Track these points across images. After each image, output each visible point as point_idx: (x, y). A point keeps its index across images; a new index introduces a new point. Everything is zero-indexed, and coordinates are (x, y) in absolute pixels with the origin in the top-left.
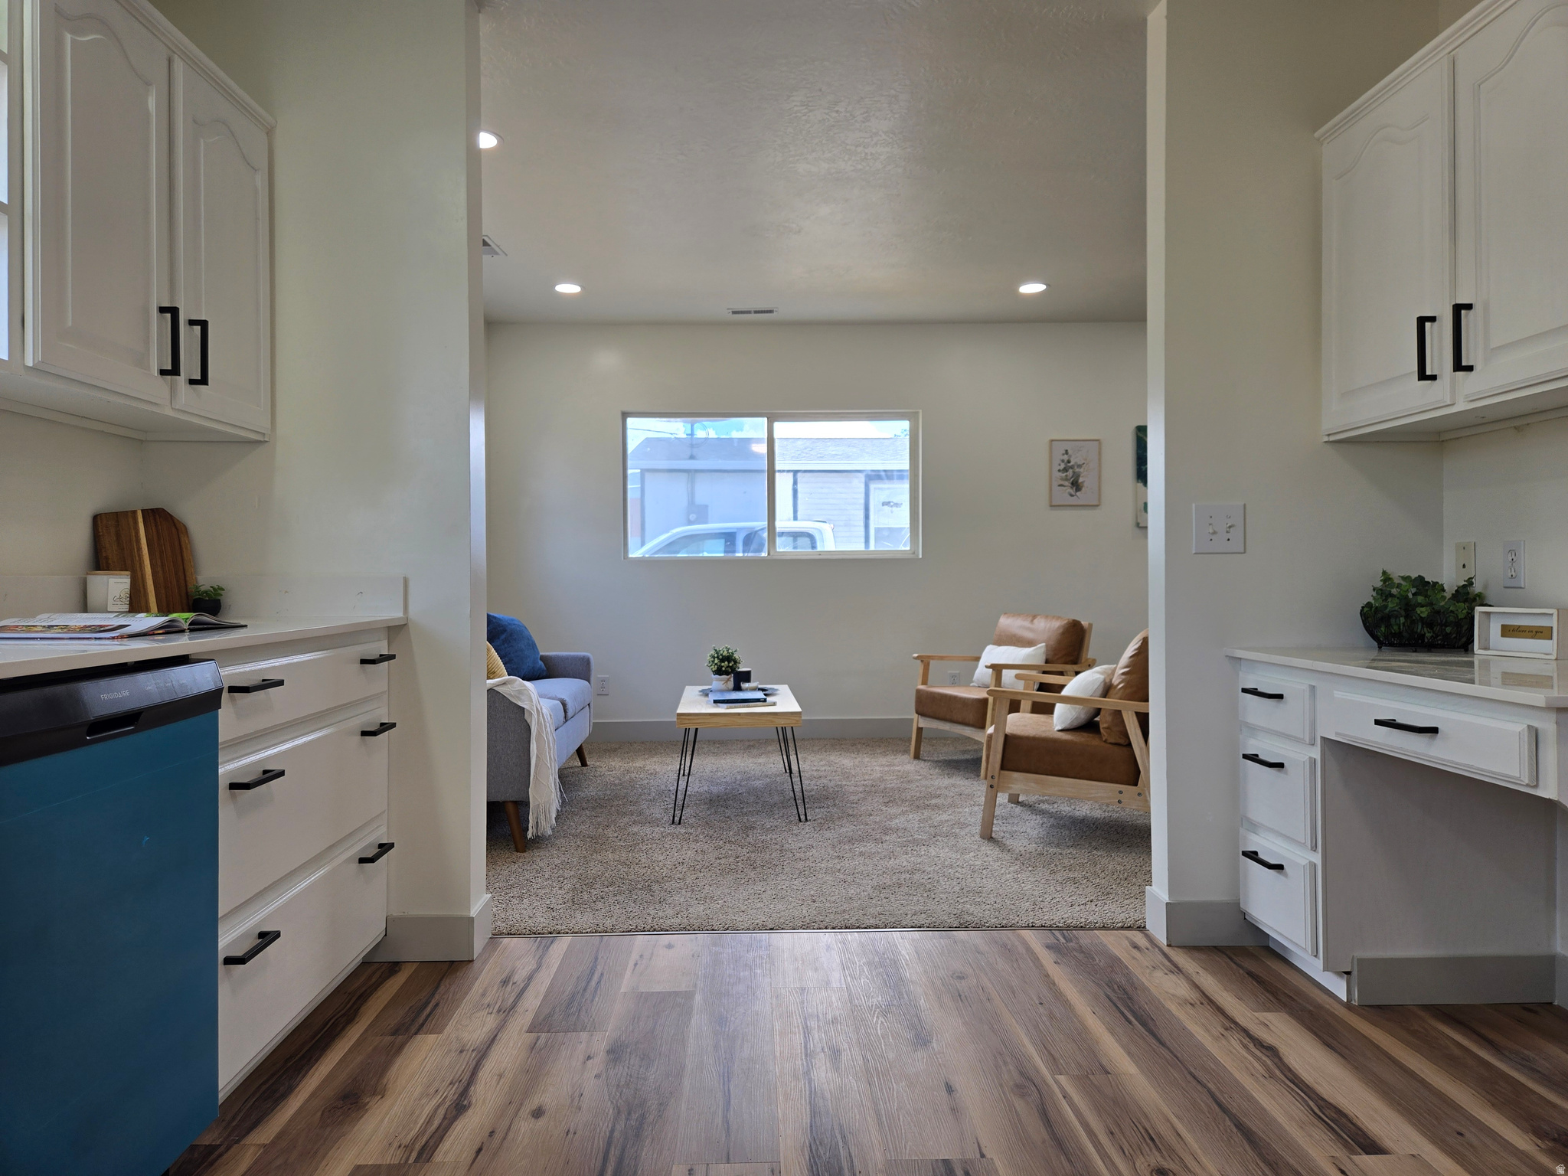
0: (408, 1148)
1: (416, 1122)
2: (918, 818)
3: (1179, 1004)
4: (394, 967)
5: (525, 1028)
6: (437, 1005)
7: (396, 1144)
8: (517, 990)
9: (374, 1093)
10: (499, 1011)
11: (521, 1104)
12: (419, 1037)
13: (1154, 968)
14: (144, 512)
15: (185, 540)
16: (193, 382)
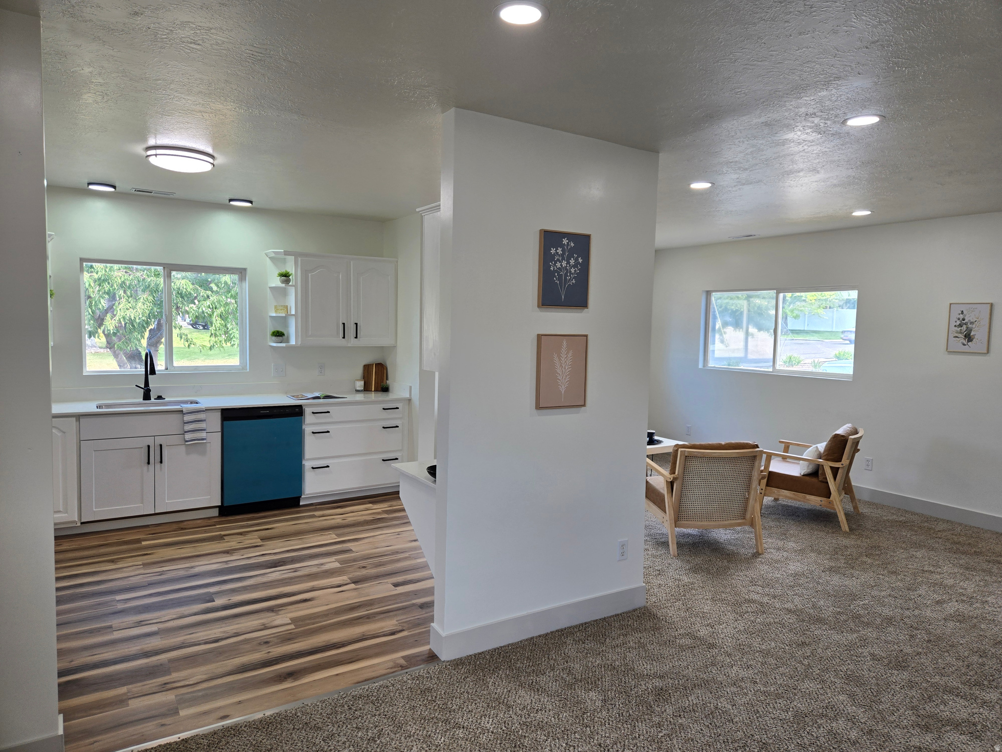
14: (375, 364)
15: (385, 371)
16: (355, 338)
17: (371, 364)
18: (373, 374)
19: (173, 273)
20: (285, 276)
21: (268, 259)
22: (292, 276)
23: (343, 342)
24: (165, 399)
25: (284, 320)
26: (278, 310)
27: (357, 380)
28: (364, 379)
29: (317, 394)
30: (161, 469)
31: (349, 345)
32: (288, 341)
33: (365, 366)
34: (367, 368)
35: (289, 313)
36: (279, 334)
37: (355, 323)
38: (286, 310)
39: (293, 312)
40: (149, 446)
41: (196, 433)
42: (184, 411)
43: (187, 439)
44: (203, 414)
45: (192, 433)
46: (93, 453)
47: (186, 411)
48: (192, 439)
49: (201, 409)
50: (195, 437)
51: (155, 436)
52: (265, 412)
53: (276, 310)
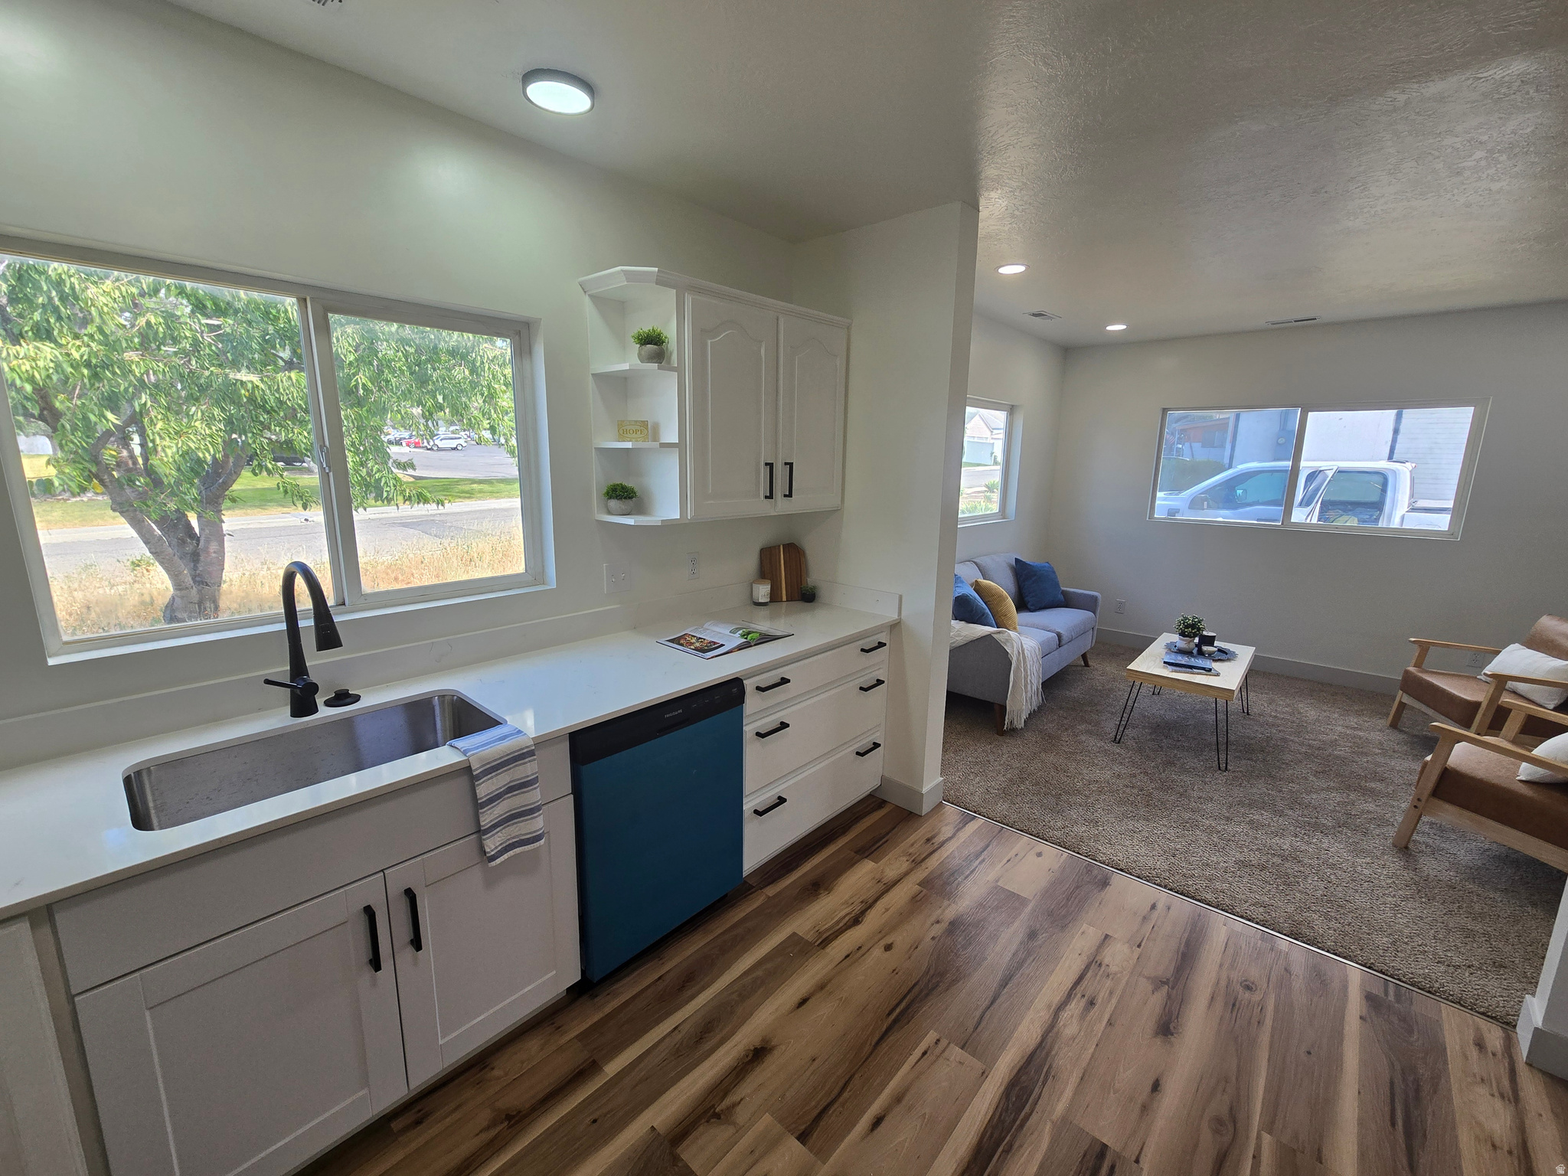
0: (820, 934)
1: (832, 919)
2: (1338, 799)
3: (1477, 1138)
4: (882, 803)
5: (918, 882)
6: (887, 841)
7: (817, 929)
8: (931, 850)
9: (826, 890)
10: (913, 861)
11: (885, 936)
12: (866, 860)
13: (1482, 1080)
14: (785, 546)
16: (787, 497)
17: (775, 547)
18: (780, 565)
19: (333, 318)
20: (652, 343)
21: (587, 299)
22: (671, 344)
23: (767, 508)
24: (357, 698)
26: (624, 433)
27: (754, 582)
30: (419, 965)
31: (774, 513)
32: (649, 510)
33: (762, 551)
34: (767, 556)
36: (622, 494)
37: (787, 464)
38: (645, 431)
39: (671, 439)
40: (369, 912)
41: (516, 823)
42: (476, 769)
43: (492, 851)
44: (530, 761)
45: (504, 828)
46: (148, 1018)
47: (480, 767)
48: (504, 845)
49: (525, 751)
50: (513, 838)
51: (382, 871)
52: (674, 714)
53: (621, 432)
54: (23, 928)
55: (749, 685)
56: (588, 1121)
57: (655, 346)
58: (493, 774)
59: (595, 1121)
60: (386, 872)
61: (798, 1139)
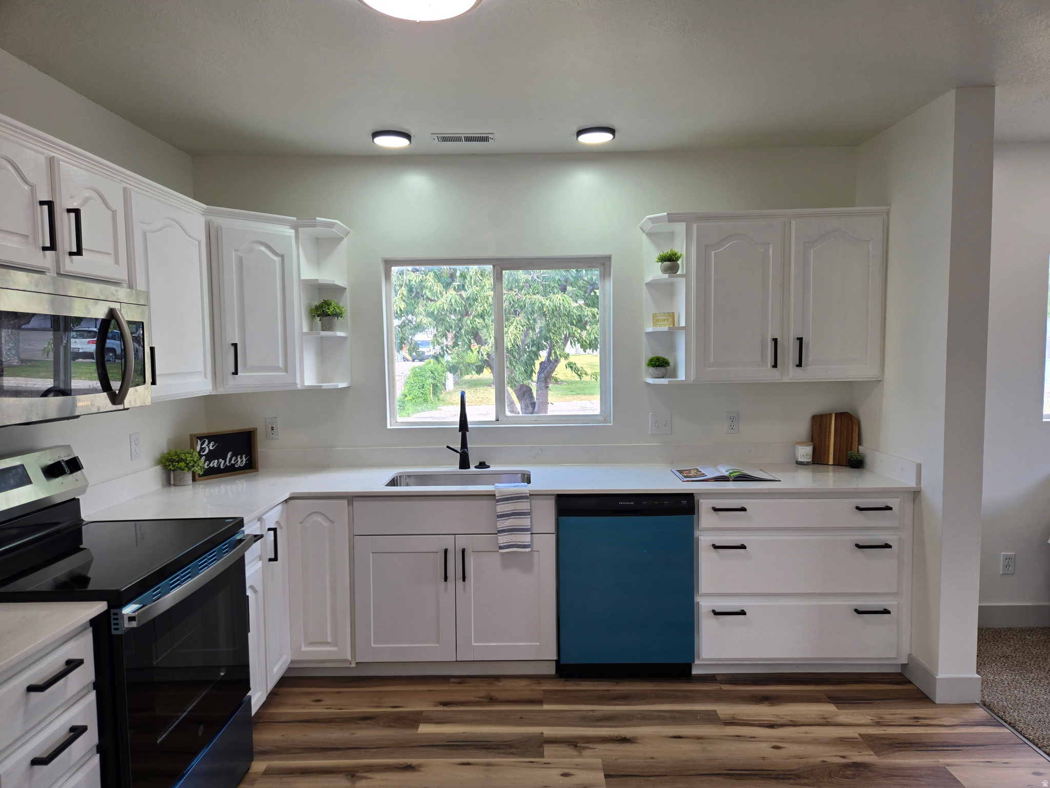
4: (906, 682)
11: (783, 742)
12: (832, 704)
14: (836, 414)
15: (856, 428)
16: (797, 366)
17: (826, 415)
18: (830, 432)
20: (670, 261)
21: (644, 237)
22: (682, 260)
23: (774, 375)
24: (489, 467)
25: (668, 337)
26: (658, 321)
27: (800, 443)
28: (812, 441)
29: (723, 471)
30: (464, 590)
31: (785, 380)
32: (674, 374)
33: (814, 418)
34: (819, 422)
35: (676, 325)
36: (659, 364)
37: (798, 339)
38: (671, 320)
39: (683, 324)
40: (446, 551)
41: (515, 534)
42: (497, 497)
43: (501, 544)
44: (525, 502)
45: (509, 534)
46: (371, 556)
47: (500, 496)
48: (508, 544)
49: (523, 495)
50: (513, 542)
51: (455, 534)
52: (627, 503)
53: (655, 321)
54: (345, 502)
55: (704, 505)
56: (519, 716)
57: (669, 262)
58: (506, 502)
59: (521, 718)
60: (456, 536)
61: (605, 775)
